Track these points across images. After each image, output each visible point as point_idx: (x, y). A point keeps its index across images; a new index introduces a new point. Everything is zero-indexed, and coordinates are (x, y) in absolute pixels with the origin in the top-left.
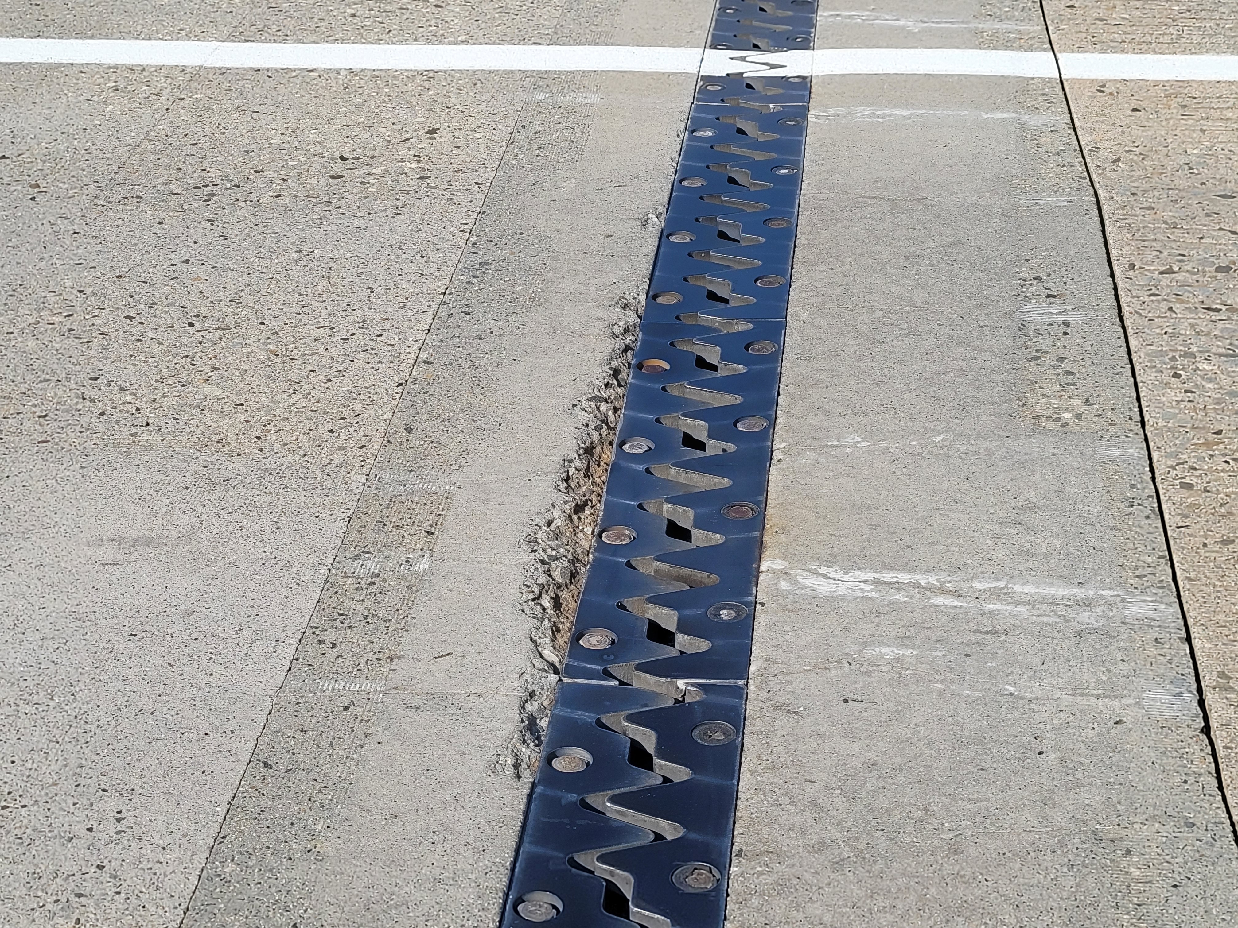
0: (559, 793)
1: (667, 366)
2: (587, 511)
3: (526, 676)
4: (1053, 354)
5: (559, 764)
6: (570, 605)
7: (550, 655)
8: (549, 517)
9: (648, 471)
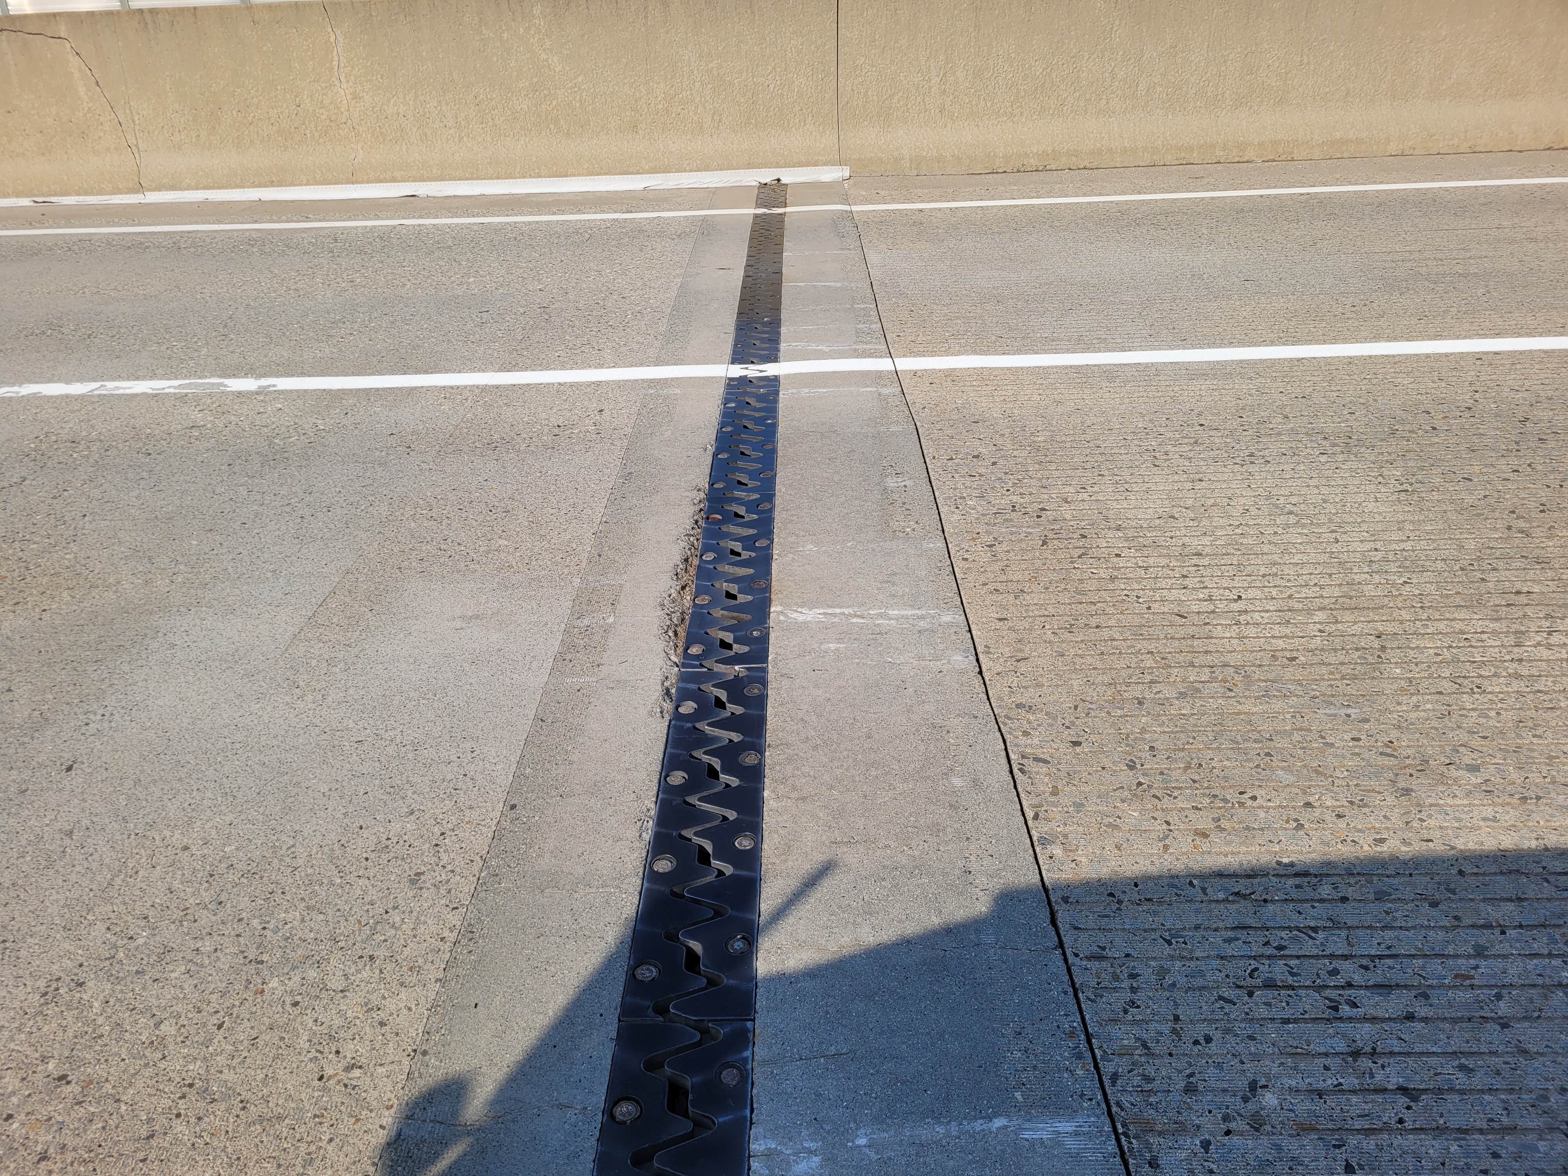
0: (683, 724)
1: (720, 518)
2: (687, 589)
3: (664, 669)
4: (900, 501)
5: (681, 710)
6: (682, 633)
7: (674, 659)
8: (669, 593)
9: (715, 568)
